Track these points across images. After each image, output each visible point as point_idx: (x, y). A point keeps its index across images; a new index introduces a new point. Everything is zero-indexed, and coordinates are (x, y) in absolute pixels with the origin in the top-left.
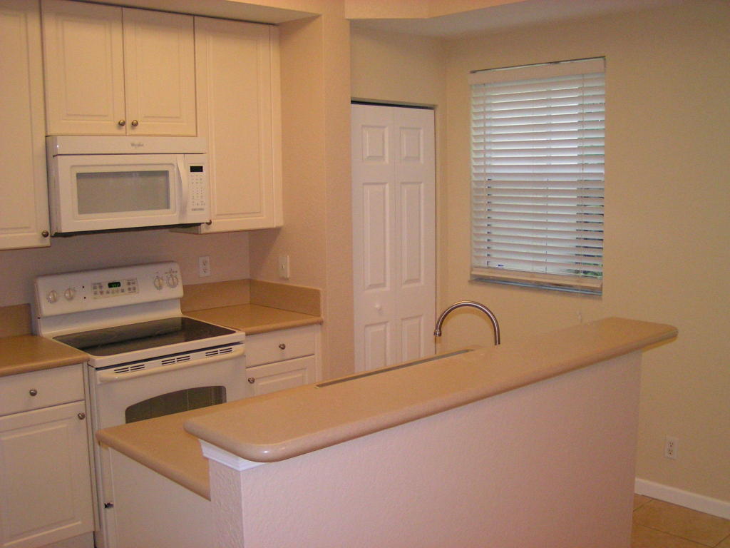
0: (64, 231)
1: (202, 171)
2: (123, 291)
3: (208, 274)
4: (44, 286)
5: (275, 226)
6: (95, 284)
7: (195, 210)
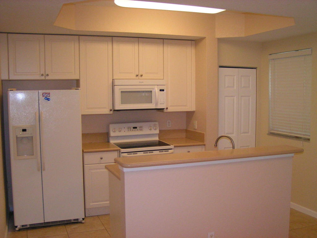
0: (116, 109)
1: (164, 91)
2: (138, 130)
3: (170, 126)
4: (112, 127)
5: (192, 110)
6: (128, 127)
7: (161, 104)
